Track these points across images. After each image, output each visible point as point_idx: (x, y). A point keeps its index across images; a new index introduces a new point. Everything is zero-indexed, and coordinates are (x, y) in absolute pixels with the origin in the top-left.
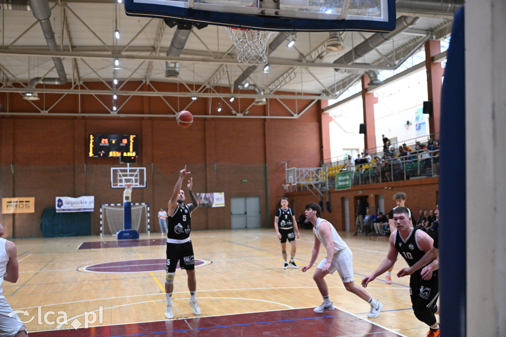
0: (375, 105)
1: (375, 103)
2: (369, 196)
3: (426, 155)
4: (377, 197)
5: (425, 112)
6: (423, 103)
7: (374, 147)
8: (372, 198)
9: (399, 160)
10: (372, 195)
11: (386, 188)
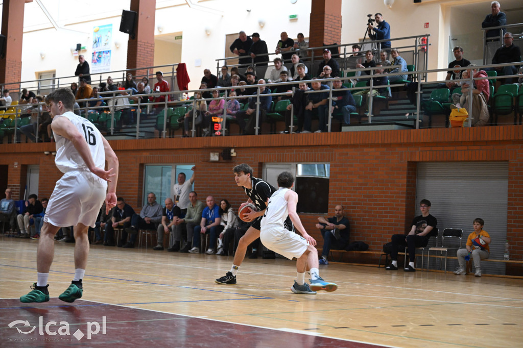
0: (26, 5)
1: (27, 2)
2: (9, 166)
3: (124, 103)
4: (25, 169)
5: (123, 29)
6: (121, 13)
7: (16, 81)
8: (16, 169)
9: (77, 104)
10: (16, 165)
11: (46, 153)
